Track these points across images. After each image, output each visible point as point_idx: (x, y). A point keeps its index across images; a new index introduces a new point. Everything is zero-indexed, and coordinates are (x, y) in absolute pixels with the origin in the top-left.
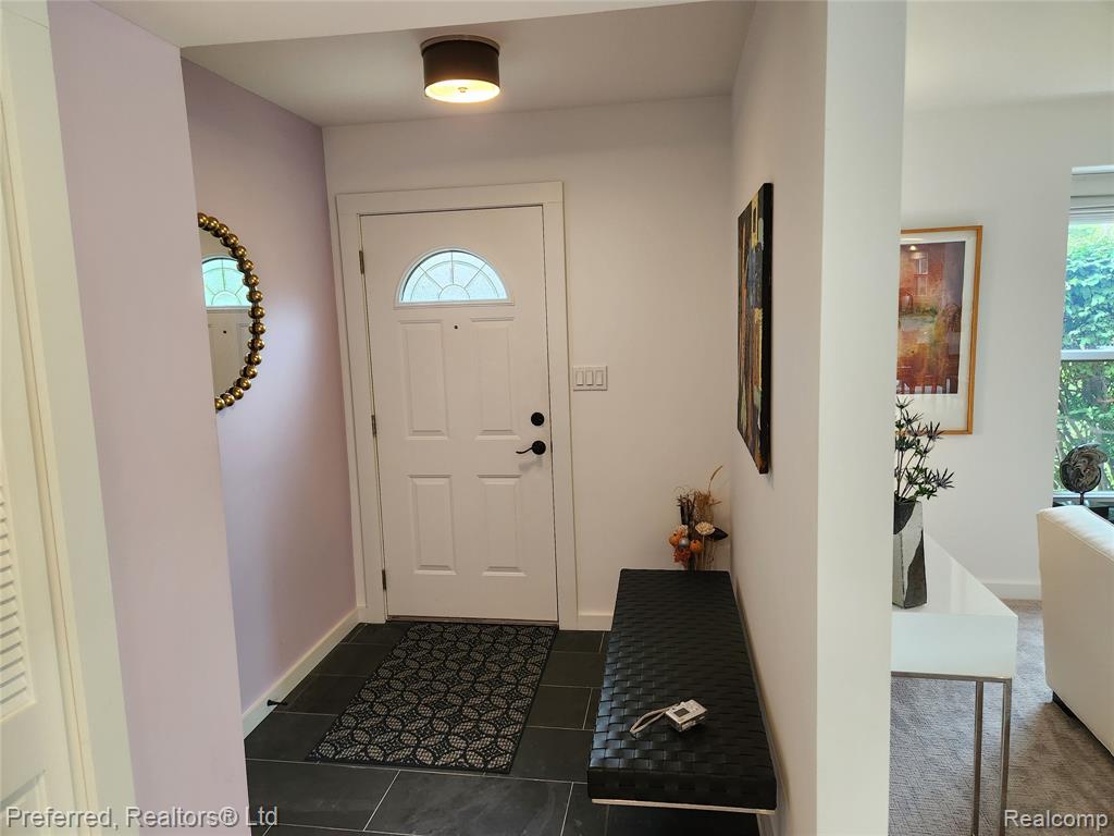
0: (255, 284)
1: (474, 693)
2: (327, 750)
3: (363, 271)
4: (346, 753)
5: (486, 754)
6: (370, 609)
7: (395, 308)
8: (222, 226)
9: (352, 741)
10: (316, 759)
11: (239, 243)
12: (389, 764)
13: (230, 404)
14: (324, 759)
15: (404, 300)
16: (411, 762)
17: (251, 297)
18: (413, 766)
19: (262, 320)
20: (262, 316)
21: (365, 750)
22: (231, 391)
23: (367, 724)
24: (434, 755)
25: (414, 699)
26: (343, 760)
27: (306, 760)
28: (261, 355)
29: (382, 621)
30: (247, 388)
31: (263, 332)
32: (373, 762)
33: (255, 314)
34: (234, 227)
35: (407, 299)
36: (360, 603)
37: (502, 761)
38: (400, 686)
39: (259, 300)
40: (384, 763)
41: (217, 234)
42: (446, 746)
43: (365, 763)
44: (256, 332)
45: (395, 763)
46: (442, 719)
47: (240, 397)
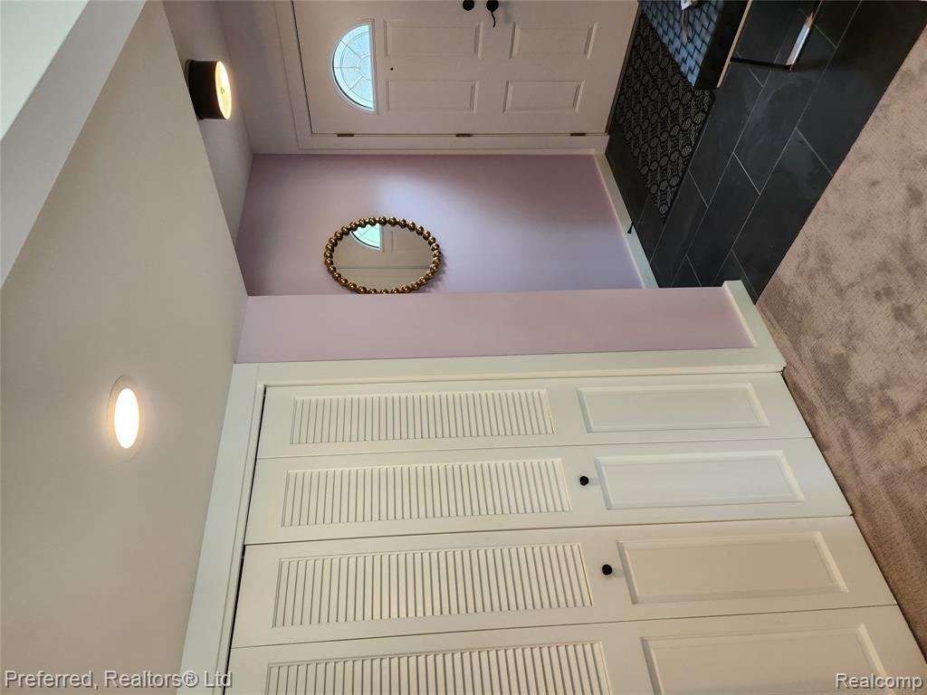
0: (364, 221)
1: (665, 95)
2: (664, 209)
3: (352, 135)
4: (669, 199)
5: (700, 109)
6: (596, 146)
7: (378, 113)
8: (330, 241)
9: (664, 192)
10: (666, 218)
11: (340, 231)
12: (683, 175)
13: (438, 246)
14: (667, 213)
15: (372, 106)
16: (687, 161)
17: (373, 225)
18: (689, 160)
19: (387, 219)
20: (384, 219)
21: (671, 187)
22: (430, 244)
23: (659, 179)
24: (687, 144)
25: (656, 140)
26: (672, 201)
27: (665, 222)
28: (409, 222)
29: (607, 138)
30: (429, 233)
31: (394, 219)
32: (678, 185)
33: (384, 222)
34: (330, 234)
35: (371, 105)
36: (592, 152)
37: (707, 99)
38: (646, 146)
39: (374, 219)
40: (681, 179)
41: (335, 244)
42: (685, 132)
43: (677, 190)
44: (394, 223)
45: (684, 172)
46: (672, 128)
47: (434, 239)
